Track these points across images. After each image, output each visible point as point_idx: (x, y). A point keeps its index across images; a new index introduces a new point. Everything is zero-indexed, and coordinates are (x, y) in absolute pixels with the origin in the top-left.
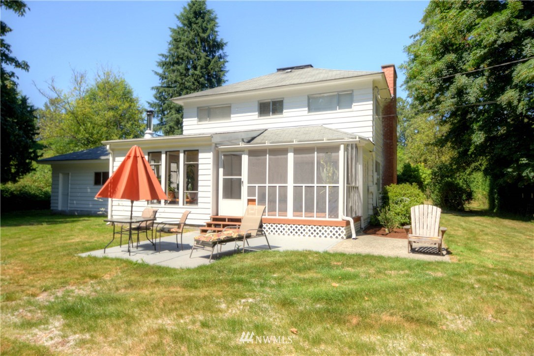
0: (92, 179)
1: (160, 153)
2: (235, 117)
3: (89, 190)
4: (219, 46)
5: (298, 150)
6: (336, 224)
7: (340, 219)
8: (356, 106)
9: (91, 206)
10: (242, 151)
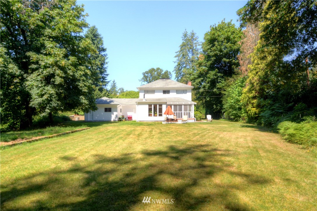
0: (104, 110)
1: (152, 105)
2: (156, 94)
3: (102, 114)
4: (104, 50)
5: (184, 105)
6: (193, 119)
7: (193, 118)
8: (188, 93)
9: (103, 119)
10: (172, 105)
